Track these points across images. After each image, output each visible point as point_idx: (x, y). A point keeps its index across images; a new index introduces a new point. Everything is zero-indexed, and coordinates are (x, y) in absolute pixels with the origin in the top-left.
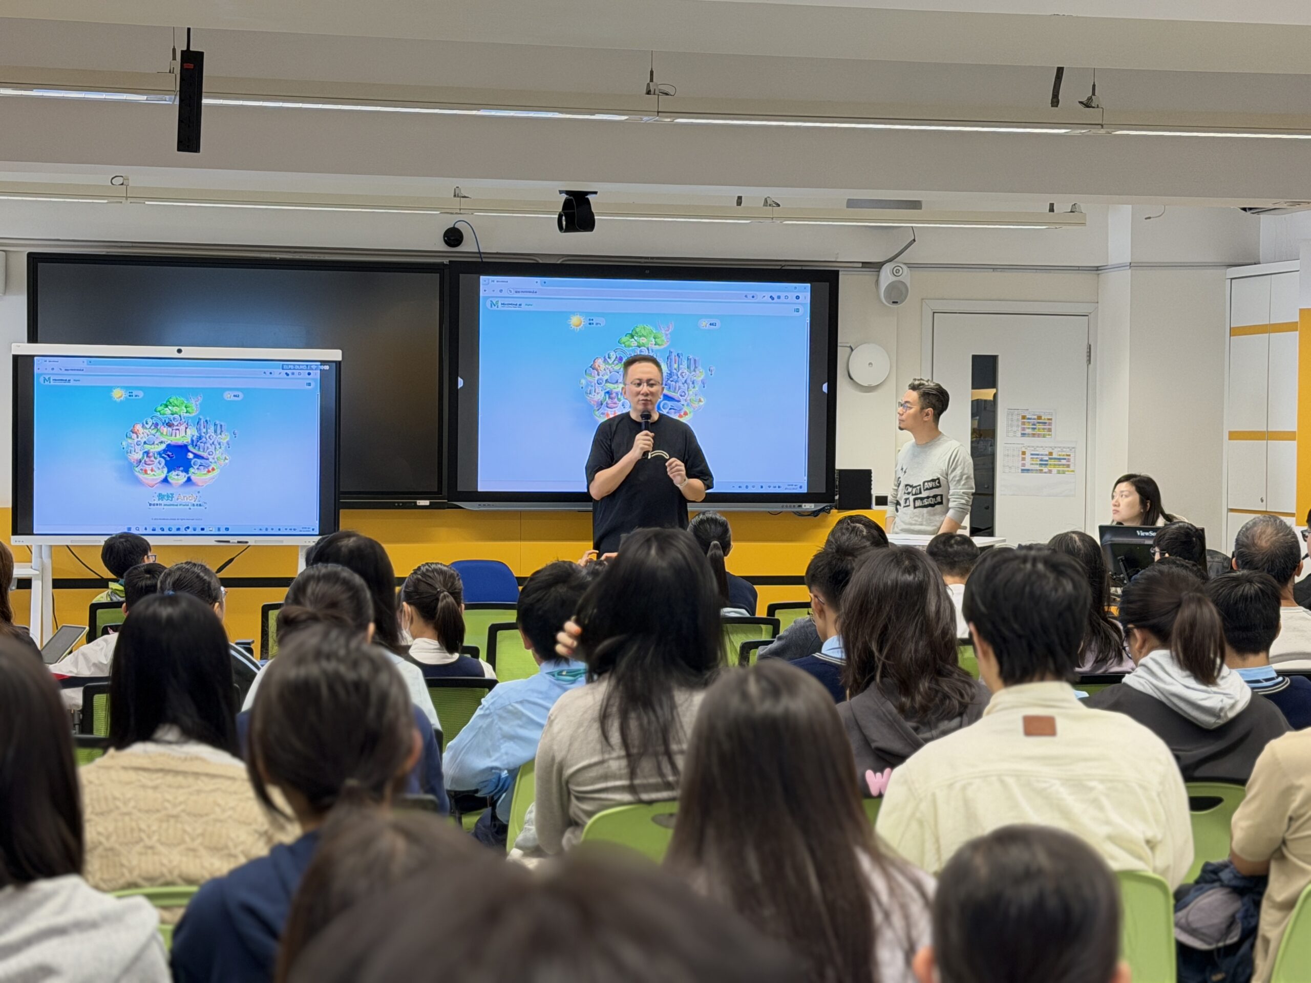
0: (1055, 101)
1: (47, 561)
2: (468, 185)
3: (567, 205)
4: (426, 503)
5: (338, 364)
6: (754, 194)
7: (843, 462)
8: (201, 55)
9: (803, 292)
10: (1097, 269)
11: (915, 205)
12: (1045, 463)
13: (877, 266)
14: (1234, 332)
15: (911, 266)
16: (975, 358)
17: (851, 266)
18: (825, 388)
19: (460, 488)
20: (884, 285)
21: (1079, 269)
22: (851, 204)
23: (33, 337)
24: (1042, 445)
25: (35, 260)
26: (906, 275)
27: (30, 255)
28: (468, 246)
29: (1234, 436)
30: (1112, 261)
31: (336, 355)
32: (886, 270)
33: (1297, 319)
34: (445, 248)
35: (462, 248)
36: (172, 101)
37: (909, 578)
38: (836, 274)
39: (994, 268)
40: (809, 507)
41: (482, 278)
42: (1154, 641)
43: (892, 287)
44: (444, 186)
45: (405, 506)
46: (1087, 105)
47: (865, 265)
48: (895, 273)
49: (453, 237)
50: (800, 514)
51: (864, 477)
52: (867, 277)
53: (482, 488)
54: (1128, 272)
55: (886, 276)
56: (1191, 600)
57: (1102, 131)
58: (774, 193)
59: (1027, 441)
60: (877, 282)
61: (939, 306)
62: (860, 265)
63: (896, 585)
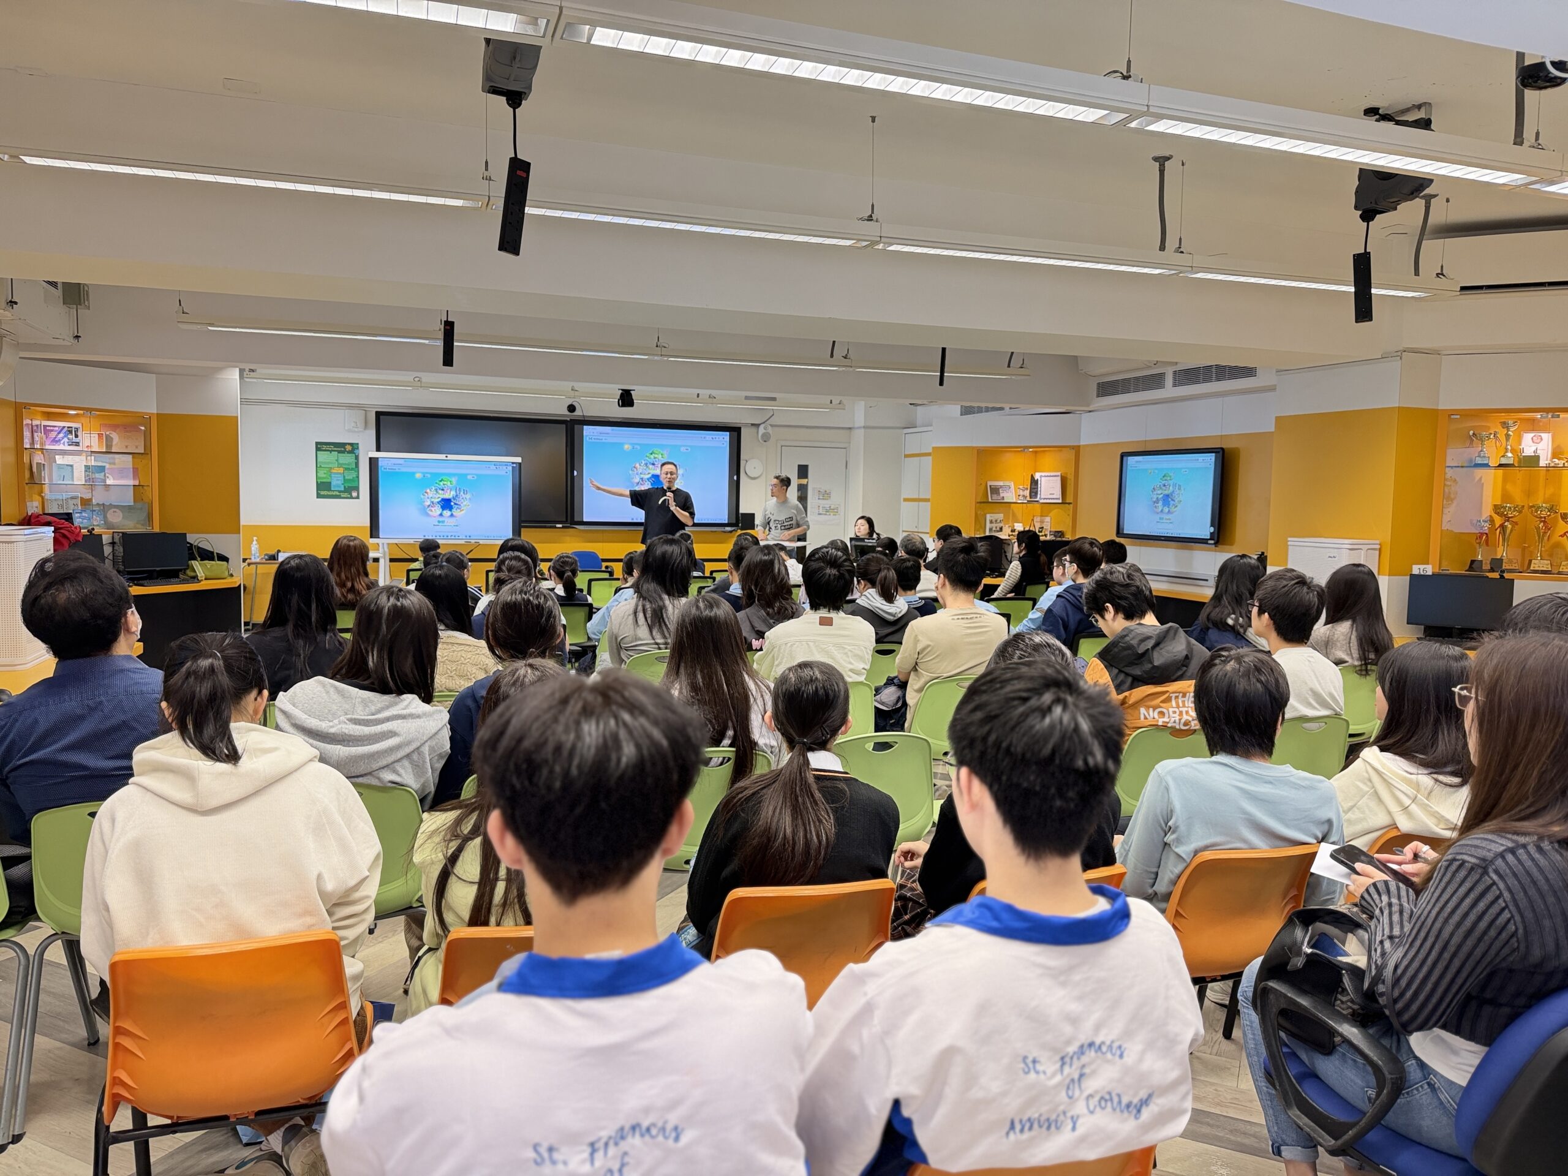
0: (832, 356)
1: (386, 549)
2: (578, 385)
3: (622, 394)
4: (560, 526)
5: (520, 464)
6: (704, 392)
7: (743, 510)
8: (453, 323)
9: (725, 437)
10: (850, 428)
11: (774, 399)
12: (828, 510)
13: (758, 426)
14: (906, 456)
15: (771, 425)
16: (799, 466)
17: (746, 425)
18: (735, 478)
19: (576, 520)
20: (760, 433)
21: (843, 428)
22: (747, 398)
23: (378, 449)
24: (826, 503)
25: (379, 415)
26: (770, 430)
27: (377, 412)
28: (578, 413)
29: (905, 500)
30: (856, 425)
31: (519, 460)
32: (762, 427)
33: (930, 450)
34: (568, 413)
35: (575, 413)
36: (440, 344)
37: (766, 558)
38: (740, 428)
39: (808, 427)
40: (728, 529)
41: (585, 427)
42: (869, 585)
43: (764, 435)
44: (567, 385)
45: (551, 527)
46: (845, 357)
47: (753, 425)
48: (765, 428)
49: (572, 408)
50: (725, 532)
51: (752, 516)
52: (754, 429)
53: (585, 520)
54: (863, 430)
55: (762, 430)
56: (885, 568)
57: (851, 369)
58: (714, 393)
59: (820, 501)
60: (758, 432)
61: (784, 443)
62: (751, 425)
63: (761, 560)
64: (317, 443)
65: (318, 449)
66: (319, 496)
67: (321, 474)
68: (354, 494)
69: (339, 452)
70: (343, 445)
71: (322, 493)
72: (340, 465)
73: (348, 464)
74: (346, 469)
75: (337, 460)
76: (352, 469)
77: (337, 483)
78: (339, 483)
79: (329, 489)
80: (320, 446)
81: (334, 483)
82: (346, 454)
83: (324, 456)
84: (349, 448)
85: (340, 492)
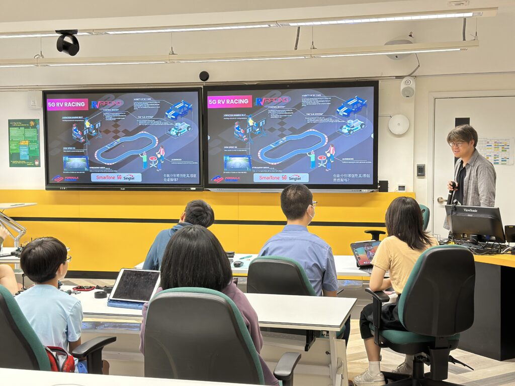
4: (194, 189)
16: (456, 119)
19: (209, 183)
25: (46, 93)
32: (404, 80)
34: (201, 81)
35: (208, 81)
38: (377, 82)
40: (365, 191)
43: (405, 90)
45: (185, 190)
49: (204, 76)
50: (365, 194)
61: (438, 95)
62: (395, 78)
64: (9, 121)
65: (10, 126)
66: (11, 165)
67: (13, 147)
68: (37, 163)
69: (26, 127)
70: (28, 121)
71: (14, 162)
72: (26, 138)
73: (32, 138)
74: (31, 142)
75: (24, 135)
76: (35, 141)
77: (24, 153)
78: (26, 153)
79: (19, 159)
80: (12, 123)
81: (22, 153)
82: (30, 129)
83: (14, 131)
84: (32, 123)
85: (26, 161)
